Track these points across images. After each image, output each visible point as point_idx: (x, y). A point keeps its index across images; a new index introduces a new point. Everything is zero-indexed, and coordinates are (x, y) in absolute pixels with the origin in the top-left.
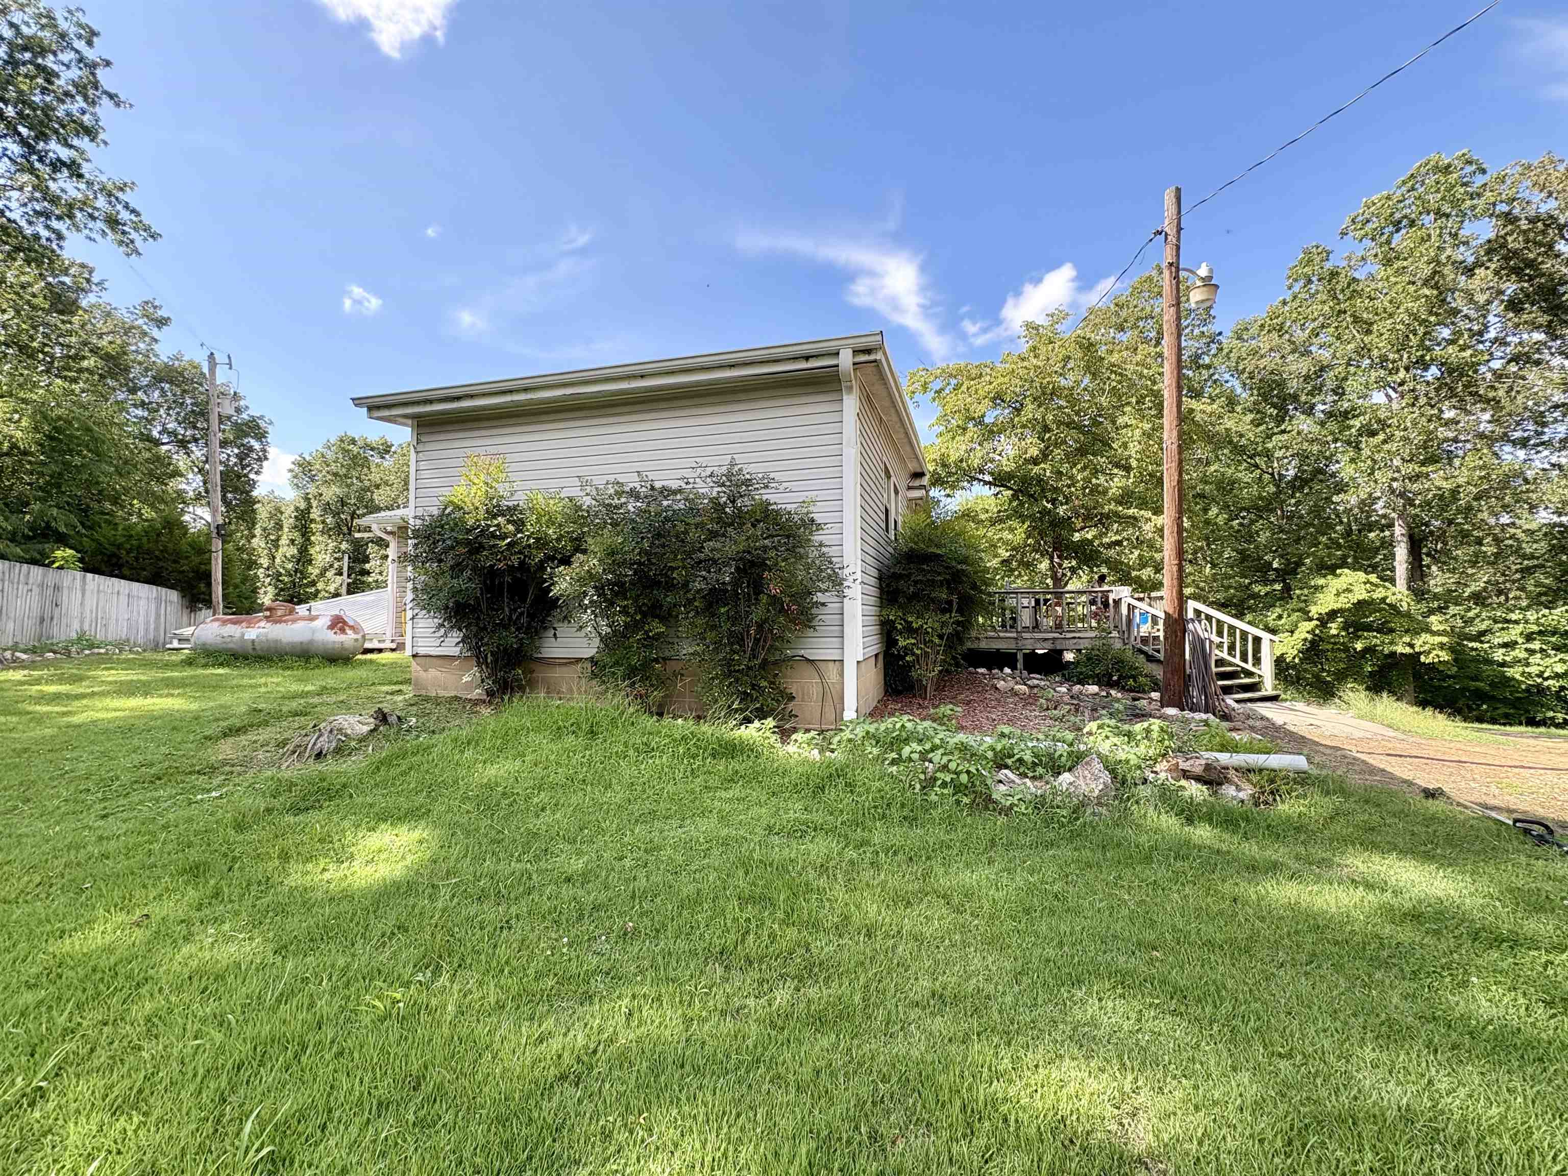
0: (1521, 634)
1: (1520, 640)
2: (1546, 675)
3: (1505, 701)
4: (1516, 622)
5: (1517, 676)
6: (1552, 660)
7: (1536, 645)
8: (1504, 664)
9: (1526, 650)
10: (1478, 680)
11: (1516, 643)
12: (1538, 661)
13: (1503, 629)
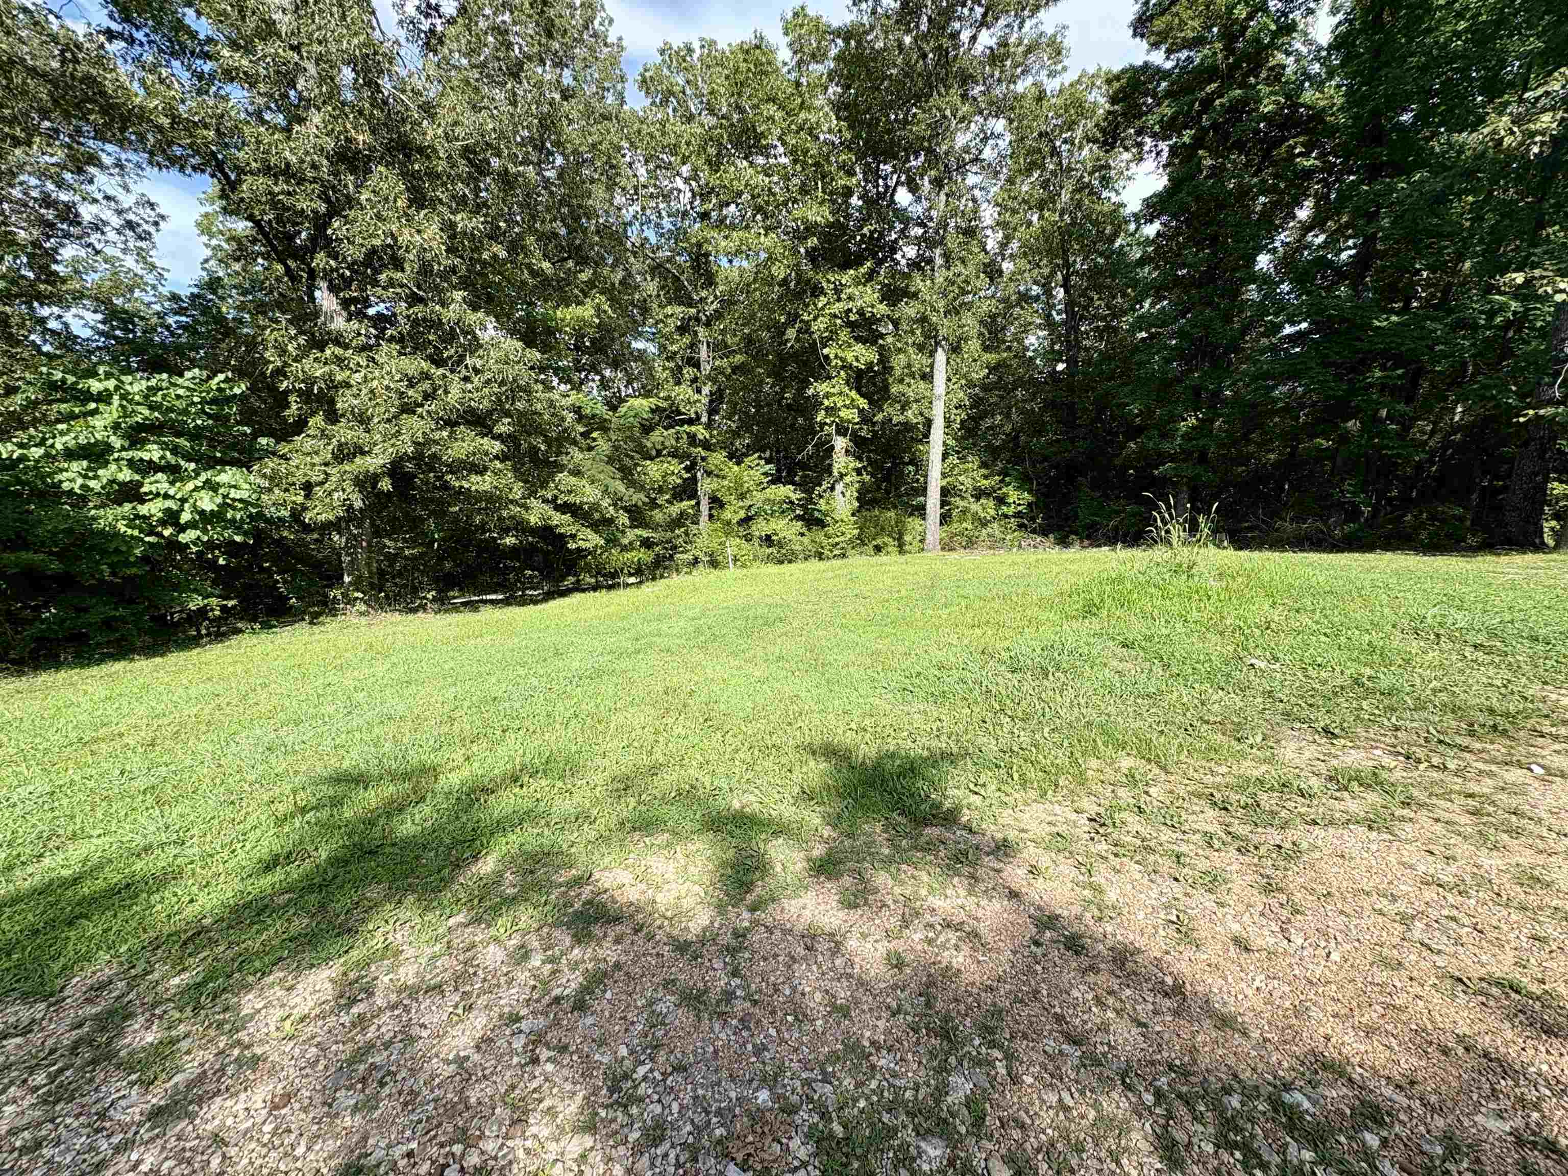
0: (116, 426)
1: (116, 442)
2: (185, 517)
3: (103, 589)
4: (104, 398)
5: (122, 527)
6: (190, 486)
7: (152, 452)
8: (81, 500)
9: (131, 463)
10: (26, 547)
11: (109, 448)
12: (164, 487)
13: (72, 416)
